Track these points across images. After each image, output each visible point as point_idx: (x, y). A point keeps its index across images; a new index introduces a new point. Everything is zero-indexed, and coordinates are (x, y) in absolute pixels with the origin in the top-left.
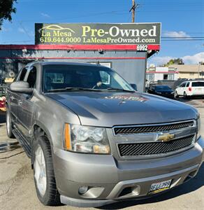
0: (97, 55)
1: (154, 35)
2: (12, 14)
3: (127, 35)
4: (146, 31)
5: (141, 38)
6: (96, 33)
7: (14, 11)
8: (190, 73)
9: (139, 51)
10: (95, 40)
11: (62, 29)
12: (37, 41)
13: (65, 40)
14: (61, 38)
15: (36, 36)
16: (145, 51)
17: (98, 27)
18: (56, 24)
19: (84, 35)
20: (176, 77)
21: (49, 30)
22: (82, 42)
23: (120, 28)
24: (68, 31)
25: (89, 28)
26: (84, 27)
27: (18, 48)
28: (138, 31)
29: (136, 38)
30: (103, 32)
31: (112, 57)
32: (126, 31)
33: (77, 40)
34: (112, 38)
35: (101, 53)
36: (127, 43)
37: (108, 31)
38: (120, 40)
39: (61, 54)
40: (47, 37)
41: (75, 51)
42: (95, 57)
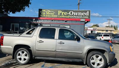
0: (64, 22)
1: (88, 15)
2: (29, 5)
3: (77, 15)
4: (85, 14)
5: (82, 16)
6: (64, 14)
7: (30, 4)
8: (102, 30)
9: (82, 21)
10: (63, 16)
11: (50, 11)
12: (40, 16)
13: (51, 16)
14: (49, 15)
15: (39, 14)
16: (84, 21)
17: (65, 11)
18: (47, 9)
19: (59, 14)
20: (96, 32)
21: (45, 12)
22: (58, 17)
24: (52, 12)
25: (61, 12)
26: (59, 11)
27: (31, 19)
28: (81, 13)
29: (80, 16)
30: (67, 13)
31: (70, 23)
32: (76, 13)
33: (56, 16)
34: (70, 16)
35: (66, 22)
36: (77, 18)
37: (69, 13)
38: (74, 17)
39: (49, 21)
40: (44, 15)
41: (55, 20)
42: (63, 23)
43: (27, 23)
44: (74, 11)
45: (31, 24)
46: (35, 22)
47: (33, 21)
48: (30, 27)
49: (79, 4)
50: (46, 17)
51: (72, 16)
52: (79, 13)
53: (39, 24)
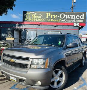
0: (53, 27)
1: (83, 18)
2: (13, 7)
3: (69, 18)
4: (79, 16)
5: (76, 19)
6: (53, 17)
7: (14, 6)
9: (75, 26)
10: (53, 20)
11: (36, 14)
12: (24, 20)
13: (37, 19)
15: (23, 17)
16: (78, 26)
17: (54, 13)
19: (47, 17)
22: (46, 21)
23: (65, 15)
24: (39, 15)
25: (50, 14)
26: (47, 14)
27: (14, 23)
28: (74, 16)
29: (73, 19)
30: (57, 16)
31: (61, 29)
33: (44, 20)
34: (61, 19)
35: (56, 27)
36: (69, 22)
37: (59, 16)
38: (65, 20)
39: (35, 27)
40: (29, 18)
41: (42, 25)
43: (9, 29)
44: (66, 14)
45: (14, 30)
46: (19, 27)
47: (17, 26)
48: (13, 33)
49: (72, 7)
50: (31, 21)
51: (64, 19)
52: (72, 16)
53: (23, 30)
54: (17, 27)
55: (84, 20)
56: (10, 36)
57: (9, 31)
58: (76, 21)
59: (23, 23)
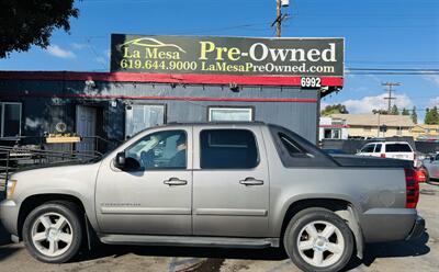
0: (227, 93)
1: (333, 59)
2: (71, 19)
3: (283, 59)
4: (318, 53)
5: (309, 64)
6: (224, 55)
7: (75, 14)
9: (306, 88)
10: (224, 67)
11: (163, 45)
12: (115, 66)
13: (167, 65)
14: (160, 61)
15: (112, 57)
16: (316, 88)
18: (152, 36)
19: (203, 57)
21: (138, 47)
22: (199, 70)
23: (269, 46)
24: (173, 50)
25: (212, 46)
26: (203, 44)
27: (77, 79)
28: (302, 52)
29: (299, 64)
30: (238, 52)
31: (256, 98)
32: (281, 51)
33: (190, 66)
34: (255, 63)
35: (235, 90)
36: (283, 73)
37: (248, 51)
38: (270, 67)
39: (159, 91)
40: (134, 59)
41: (185, 85)
42: (223, 97)
43: (56, 101)
44: (270, 44)
45: (77, 103)
46: (94, 93)
47: (86, 89)
48: (73, 116)
50: (145, 70)
51: (263, 63)
52: (294, 52)
53: (114, 104)
54: (88, 94)
55: (338, 65)
56: (61, 127)
57: (55, 107)
58: (307, 68)
59: (110, 79)
